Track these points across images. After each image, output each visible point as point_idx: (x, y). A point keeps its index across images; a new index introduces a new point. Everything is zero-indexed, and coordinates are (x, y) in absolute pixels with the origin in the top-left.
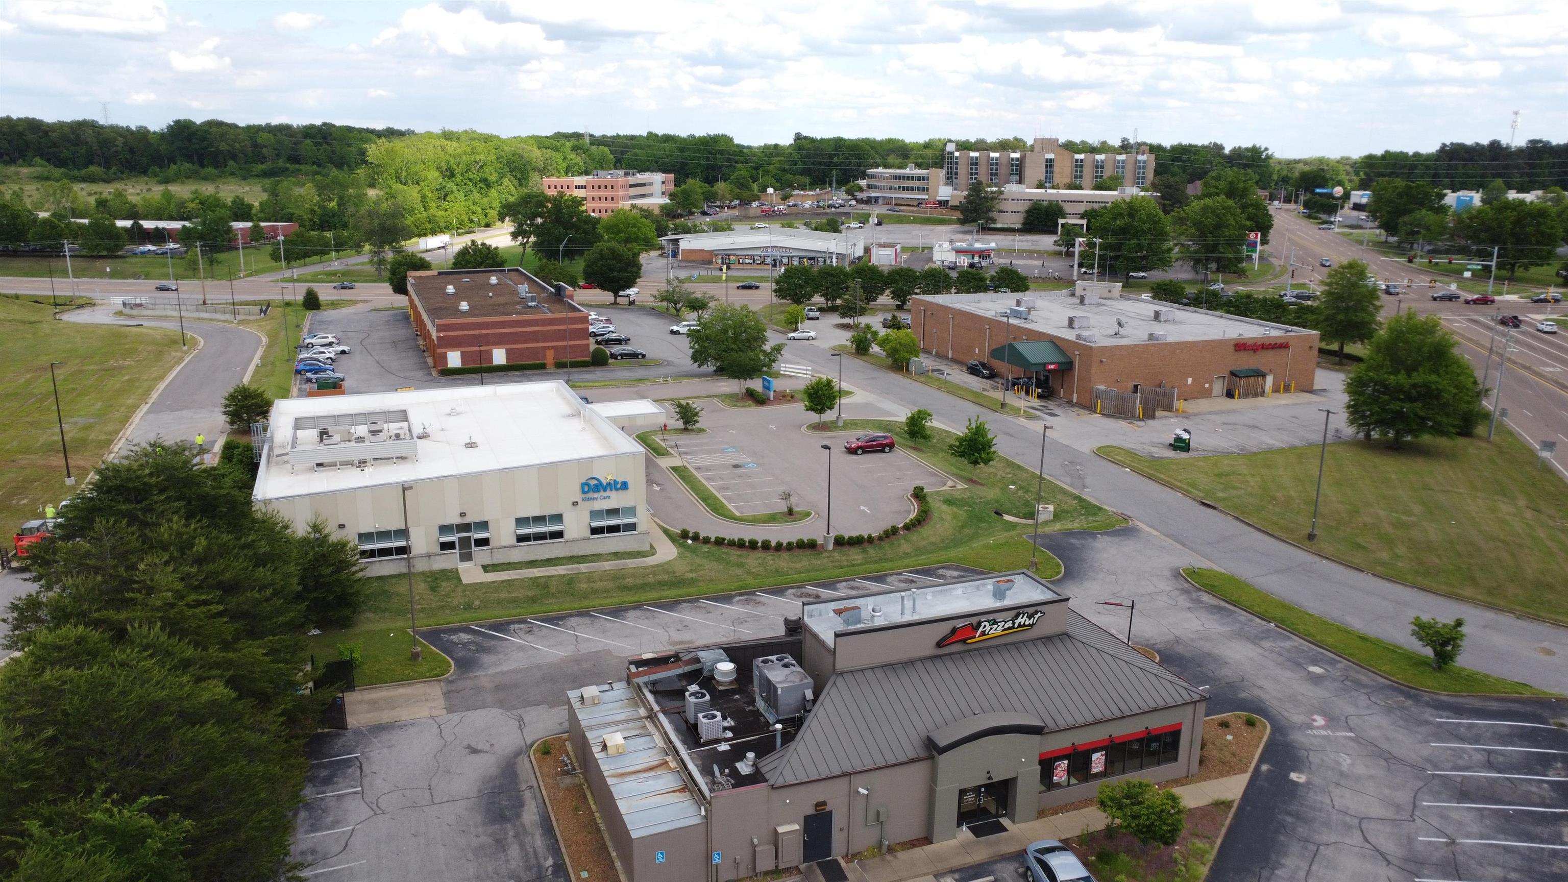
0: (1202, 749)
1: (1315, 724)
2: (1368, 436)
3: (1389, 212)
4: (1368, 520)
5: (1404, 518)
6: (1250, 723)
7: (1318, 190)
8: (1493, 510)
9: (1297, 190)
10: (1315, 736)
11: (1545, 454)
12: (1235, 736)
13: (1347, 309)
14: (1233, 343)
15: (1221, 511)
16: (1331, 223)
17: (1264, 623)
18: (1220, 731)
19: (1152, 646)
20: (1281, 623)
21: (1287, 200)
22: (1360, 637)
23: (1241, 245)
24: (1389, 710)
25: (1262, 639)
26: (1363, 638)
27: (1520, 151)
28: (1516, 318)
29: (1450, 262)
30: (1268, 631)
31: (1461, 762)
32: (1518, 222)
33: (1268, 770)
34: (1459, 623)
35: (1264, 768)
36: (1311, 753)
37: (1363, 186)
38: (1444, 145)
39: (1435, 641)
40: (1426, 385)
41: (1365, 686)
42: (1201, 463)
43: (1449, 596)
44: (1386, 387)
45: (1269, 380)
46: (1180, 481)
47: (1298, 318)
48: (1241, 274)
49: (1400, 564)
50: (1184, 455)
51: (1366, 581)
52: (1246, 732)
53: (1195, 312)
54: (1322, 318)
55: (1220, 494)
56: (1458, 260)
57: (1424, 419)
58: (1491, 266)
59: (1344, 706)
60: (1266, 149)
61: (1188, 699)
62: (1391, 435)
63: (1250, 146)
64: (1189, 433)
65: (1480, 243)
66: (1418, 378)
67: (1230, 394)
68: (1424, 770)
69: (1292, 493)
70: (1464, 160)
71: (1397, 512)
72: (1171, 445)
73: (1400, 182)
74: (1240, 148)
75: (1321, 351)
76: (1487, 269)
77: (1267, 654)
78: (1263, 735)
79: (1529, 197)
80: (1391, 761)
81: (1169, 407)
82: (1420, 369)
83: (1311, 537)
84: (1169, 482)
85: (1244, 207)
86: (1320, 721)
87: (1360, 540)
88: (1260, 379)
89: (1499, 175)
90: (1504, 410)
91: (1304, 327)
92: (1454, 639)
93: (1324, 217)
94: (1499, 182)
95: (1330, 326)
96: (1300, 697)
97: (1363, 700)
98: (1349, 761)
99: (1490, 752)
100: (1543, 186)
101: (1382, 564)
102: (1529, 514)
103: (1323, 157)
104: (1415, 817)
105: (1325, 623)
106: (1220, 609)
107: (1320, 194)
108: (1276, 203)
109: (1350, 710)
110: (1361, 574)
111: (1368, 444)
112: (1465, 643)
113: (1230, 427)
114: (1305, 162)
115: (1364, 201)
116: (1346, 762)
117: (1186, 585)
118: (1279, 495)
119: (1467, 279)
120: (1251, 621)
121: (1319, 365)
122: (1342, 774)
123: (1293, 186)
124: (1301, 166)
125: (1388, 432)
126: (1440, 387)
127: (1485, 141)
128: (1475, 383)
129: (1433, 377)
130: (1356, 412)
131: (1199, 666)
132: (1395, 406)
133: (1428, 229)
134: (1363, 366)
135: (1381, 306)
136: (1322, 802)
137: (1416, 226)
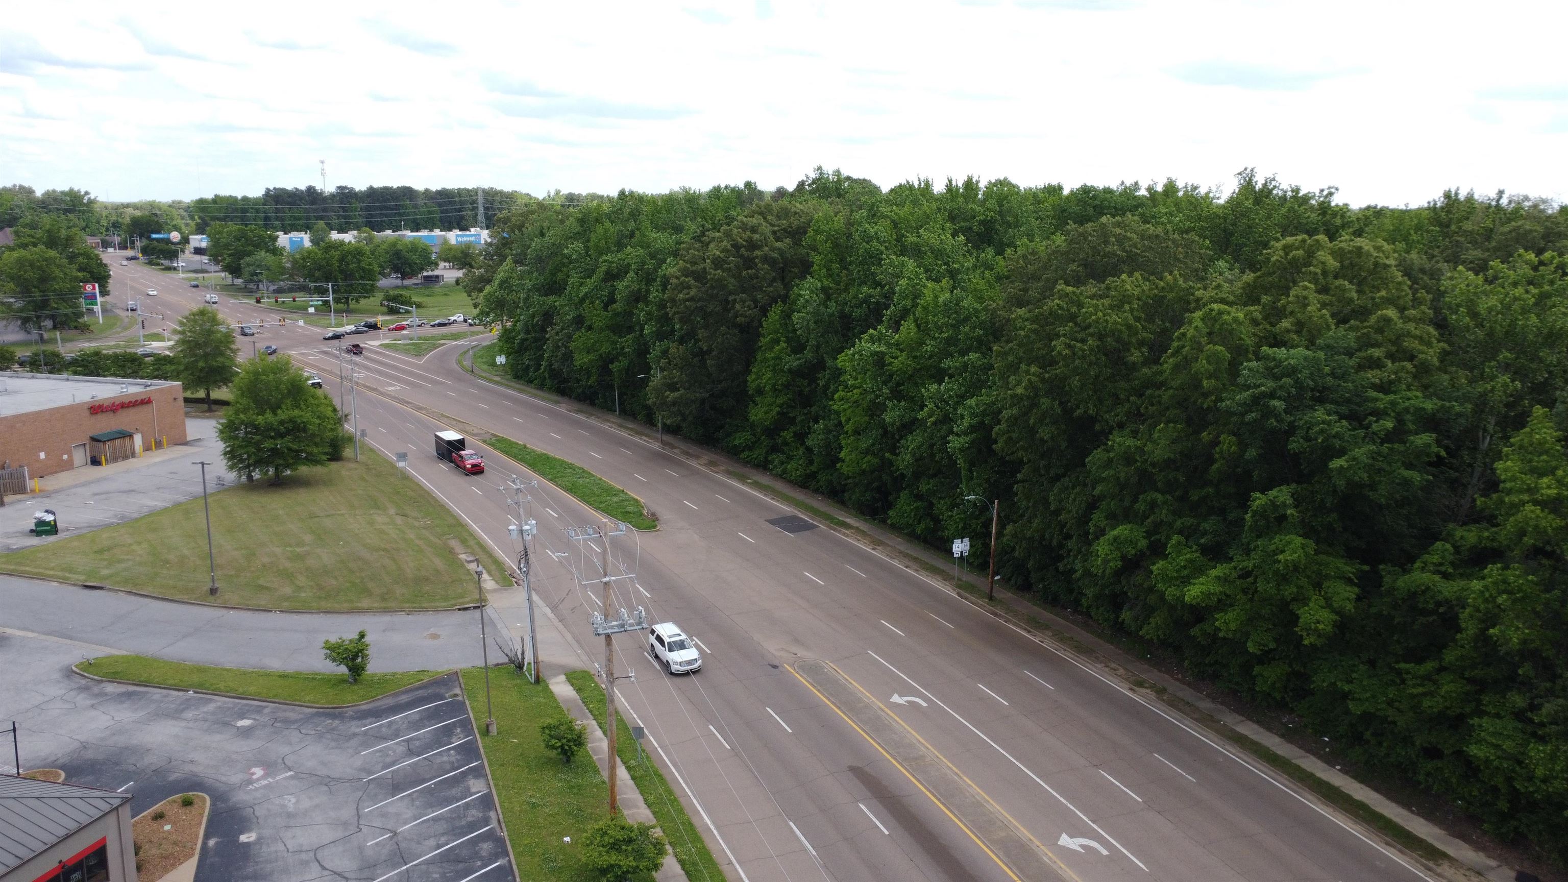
0: (136, 854)
1: (255, 777)
2: (250, 477)
3: (230, 255)
4: (266, 560)
5: (298, 550)
6: (187, 803)
7: (154, 236)
8: (371, 523)
9: (131, 237)
10: (257, 789)
11: (401, 464)
12: (174, 824)
13: (206, 355)
14: (86, 406)
15: (110, 590)
16: (175, 269)
17: (181, 693)
18: (155, 825)
19: (55, 765)
20: (199, 688)
21: (123, 247)
22: (280, 676)
23: (77, 298)
24: (320, 736)
25: (183, 711)
26: (284, 676)
27: (333, 196)
28: (357, 346)
29: (294, 300)
30: (188, 700)
31: (388, 760)
32: (342, 259)
33: (216, 843)
34: (362, 636)
35: (212, 842)
36: (256, 808)
37: (200, 230)
38: (268, 190)
39: (346, 658)
40: (291, 420)
41: (295, 721)
42: (76, 544)
43: (351, 611)
44: (256, 427)
45: (138, 439)
46: (53, 569)
47: (157, 370)
48: (84, 329)
49: (303, 595)
50: (52, 539)
51: (276, 619)
52: (185, 815)
53: (33, 377)
54: (182, 368)
55: (105, 572)
56: (301, 298)
57: (297, 451)
58: (329, 301)
59: (279, 749)
60: (87, 193)
61: (107, 808)
62: (271, 471)
63: (67, 189)
64: (54, 513)
65: (315, 282)
66: (282, 415)
67: (95, 462)
68: (360, 779)
69: (185, 552)
70: (289, 203)
71: (290, 546)
72: (32, 531)
73: (233, 227)
74: (54, 191)
75: (187, 400)
76: (326, 303)
77: (191, 725)
78: (203, 809)
79: (349, 237)
80: (332, 783)
81: (20, 489)
82: (283, 406)
83: (213, 591)
84: (37, 574)
85: (72, 258)
86: (258, 772)
87: (261, 582)
88: (127, 440)
89: (321, 218)
90: (363, 431)
91: (166, 379)
92: (361, 651)
93: (166, 263)
94: (321, 224)
95: (192, 374)
96: (234, 757)
97: (295, 736)
98: (293, 800)
99: (408, 741)
100: (358, 228)
101: (287, 599)
102: (399, 520)
103: (154, 202)
104: (361, 827)
105: (244, 673)
106: (129, 695)
107: (157, 240)
108: (110, 250)
109: (285, 750)
110: (270, 614)
111: (252, 486)
112: (370, 652)
113: (103, 496)
114: (135, 207)
115: (204, 244)
116: (290, 802)
117: (83, 682)
118: (171, 557)
119: (311, 314)
120: (166, 696)
121: (187, 415)
122: (290, 815)
123: (126, 232)
124: (130, 211)
125: (268, 471)
126: (305, 420)
127: (303, 187)
128: (335, 410)
129: (296, 412)
130: (232, 455)
131: (116, 764)
132: (268, 444)
133: (268, 269)
134: (230, 410)
135: (238, 350)
136: (276, 852)
137: (258, 266)
